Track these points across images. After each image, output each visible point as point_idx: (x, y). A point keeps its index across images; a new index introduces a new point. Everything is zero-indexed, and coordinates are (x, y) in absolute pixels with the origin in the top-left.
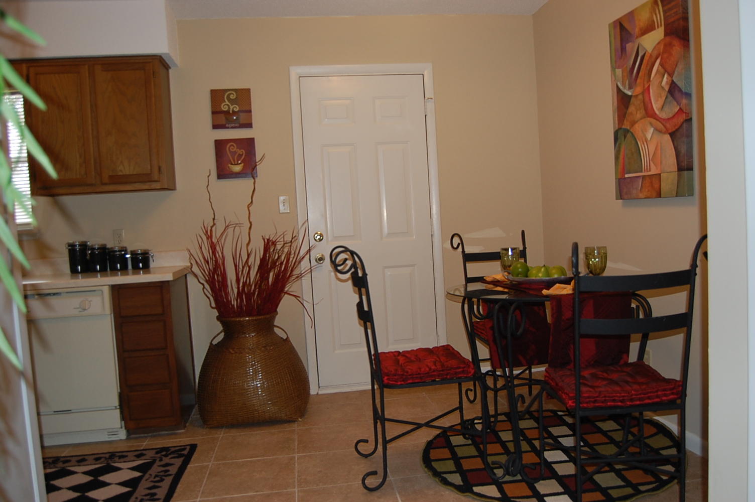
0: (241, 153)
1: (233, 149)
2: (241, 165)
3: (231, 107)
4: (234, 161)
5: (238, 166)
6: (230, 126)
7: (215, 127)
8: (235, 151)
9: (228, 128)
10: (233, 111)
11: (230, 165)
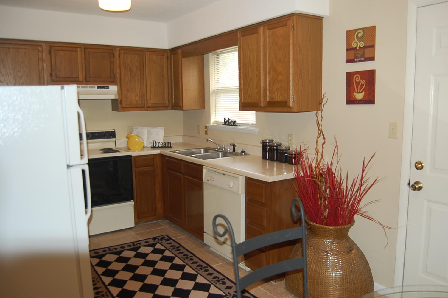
0: (363, 83)
1: (357, 80)
2: (362, 93)
3: (359, 44)
4: (358, 90)
5: (360, 94)
6: (357, 60)
7: (348, 61)
8: (359, 82)
9: (356, 62)
10: (360, 47)
11: (355, 93)
